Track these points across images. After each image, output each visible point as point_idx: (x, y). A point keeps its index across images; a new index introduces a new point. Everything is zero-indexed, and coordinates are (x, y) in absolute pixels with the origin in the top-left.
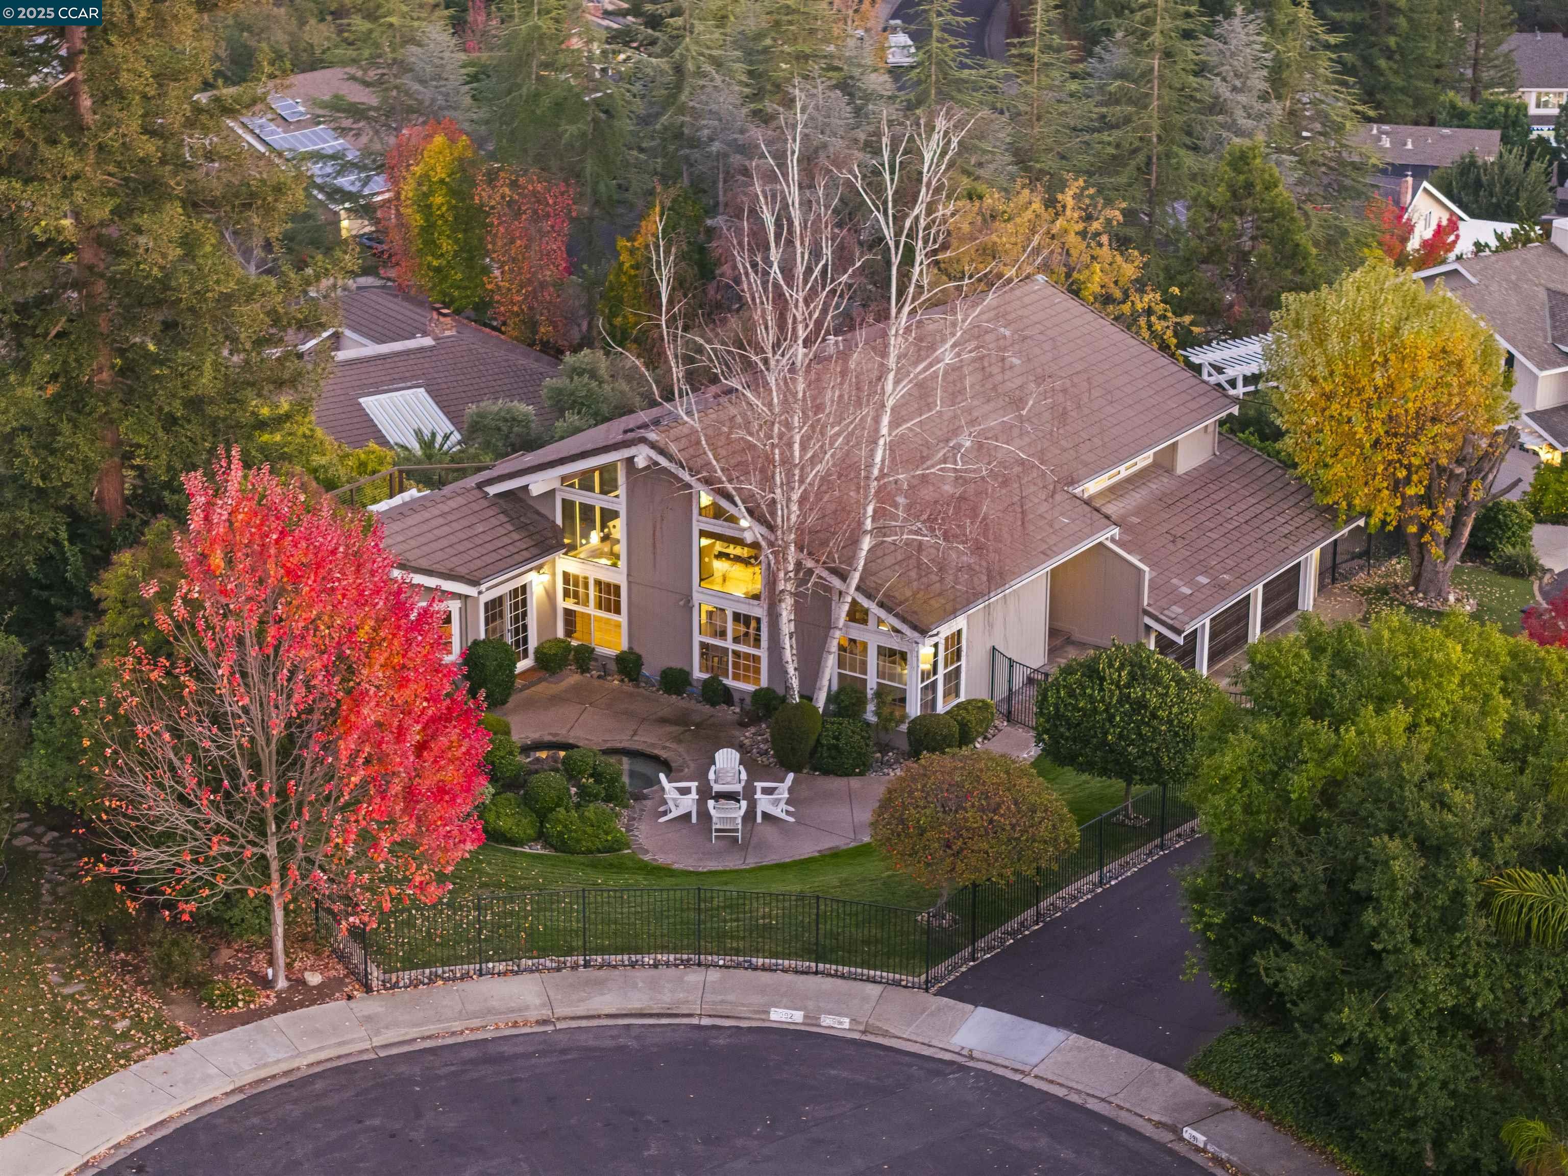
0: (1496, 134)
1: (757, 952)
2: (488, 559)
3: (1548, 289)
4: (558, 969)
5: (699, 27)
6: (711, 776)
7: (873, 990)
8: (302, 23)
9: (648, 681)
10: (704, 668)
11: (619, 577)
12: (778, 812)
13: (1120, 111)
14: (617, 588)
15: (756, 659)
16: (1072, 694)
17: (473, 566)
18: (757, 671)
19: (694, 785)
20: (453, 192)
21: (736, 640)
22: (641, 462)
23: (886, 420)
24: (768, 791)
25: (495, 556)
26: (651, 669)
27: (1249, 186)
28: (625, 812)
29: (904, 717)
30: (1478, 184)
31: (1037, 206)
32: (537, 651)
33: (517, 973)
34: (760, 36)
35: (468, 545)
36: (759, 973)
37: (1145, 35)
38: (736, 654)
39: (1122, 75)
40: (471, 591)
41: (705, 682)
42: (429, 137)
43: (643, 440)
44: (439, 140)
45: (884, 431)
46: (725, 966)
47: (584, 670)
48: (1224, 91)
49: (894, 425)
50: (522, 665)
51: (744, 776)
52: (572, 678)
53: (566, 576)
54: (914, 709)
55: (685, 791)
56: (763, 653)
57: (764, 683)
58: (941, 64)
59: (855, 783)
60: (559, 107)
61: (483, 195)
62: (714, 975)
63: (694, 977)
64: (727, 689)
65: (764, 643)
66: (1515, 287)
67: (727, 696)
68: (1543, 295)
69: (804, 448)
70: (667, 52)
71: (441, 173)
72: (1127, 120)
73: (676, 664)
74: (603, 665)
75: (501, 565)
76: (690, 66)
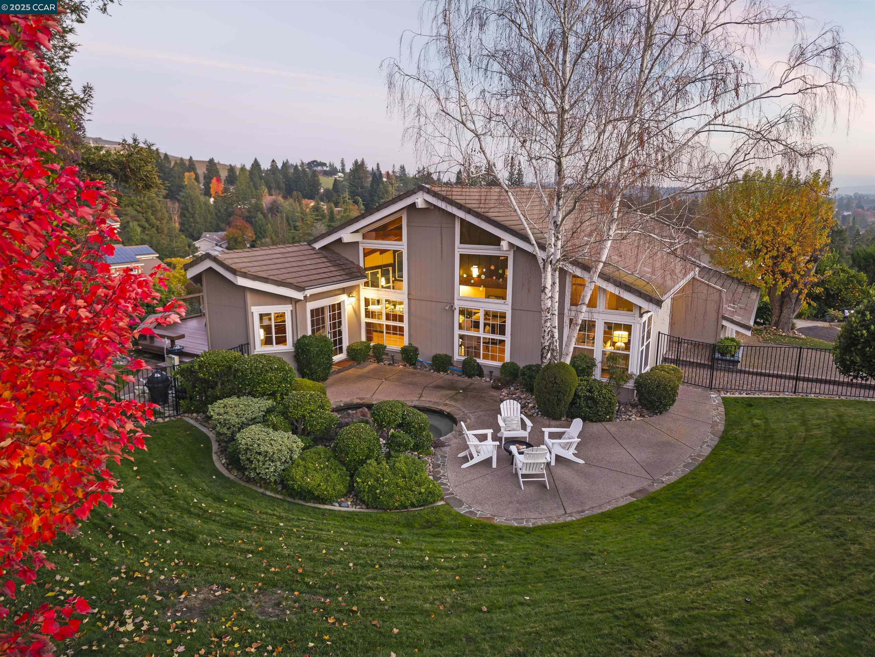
2: (312, 277)
6: (501, 423)
9: (423, 364)
10: (461, 353)
11: (402, 297)
12: (570, 455)
15: (502, 342)
17: (300, 280)
18: (503, 351)
21: (486, 330)
22: (420, 205)
24: (555, 436)
25: (317, 277)
26: (424, 356)
32: (349, 348)
35: (298, 269)
38: (486, 340)
40: (299, 295)
41: (464, 362)
43: (421, 188)
47: (379, 360)
50: (338, 358)
52: (371, 364)
53: (367, 300)
56: (507, 338)
64: (479, 366)
65: (508, 330)
67: (479, 371)
73: (442, 351)
74: (392, 356)
75: (322, 281)
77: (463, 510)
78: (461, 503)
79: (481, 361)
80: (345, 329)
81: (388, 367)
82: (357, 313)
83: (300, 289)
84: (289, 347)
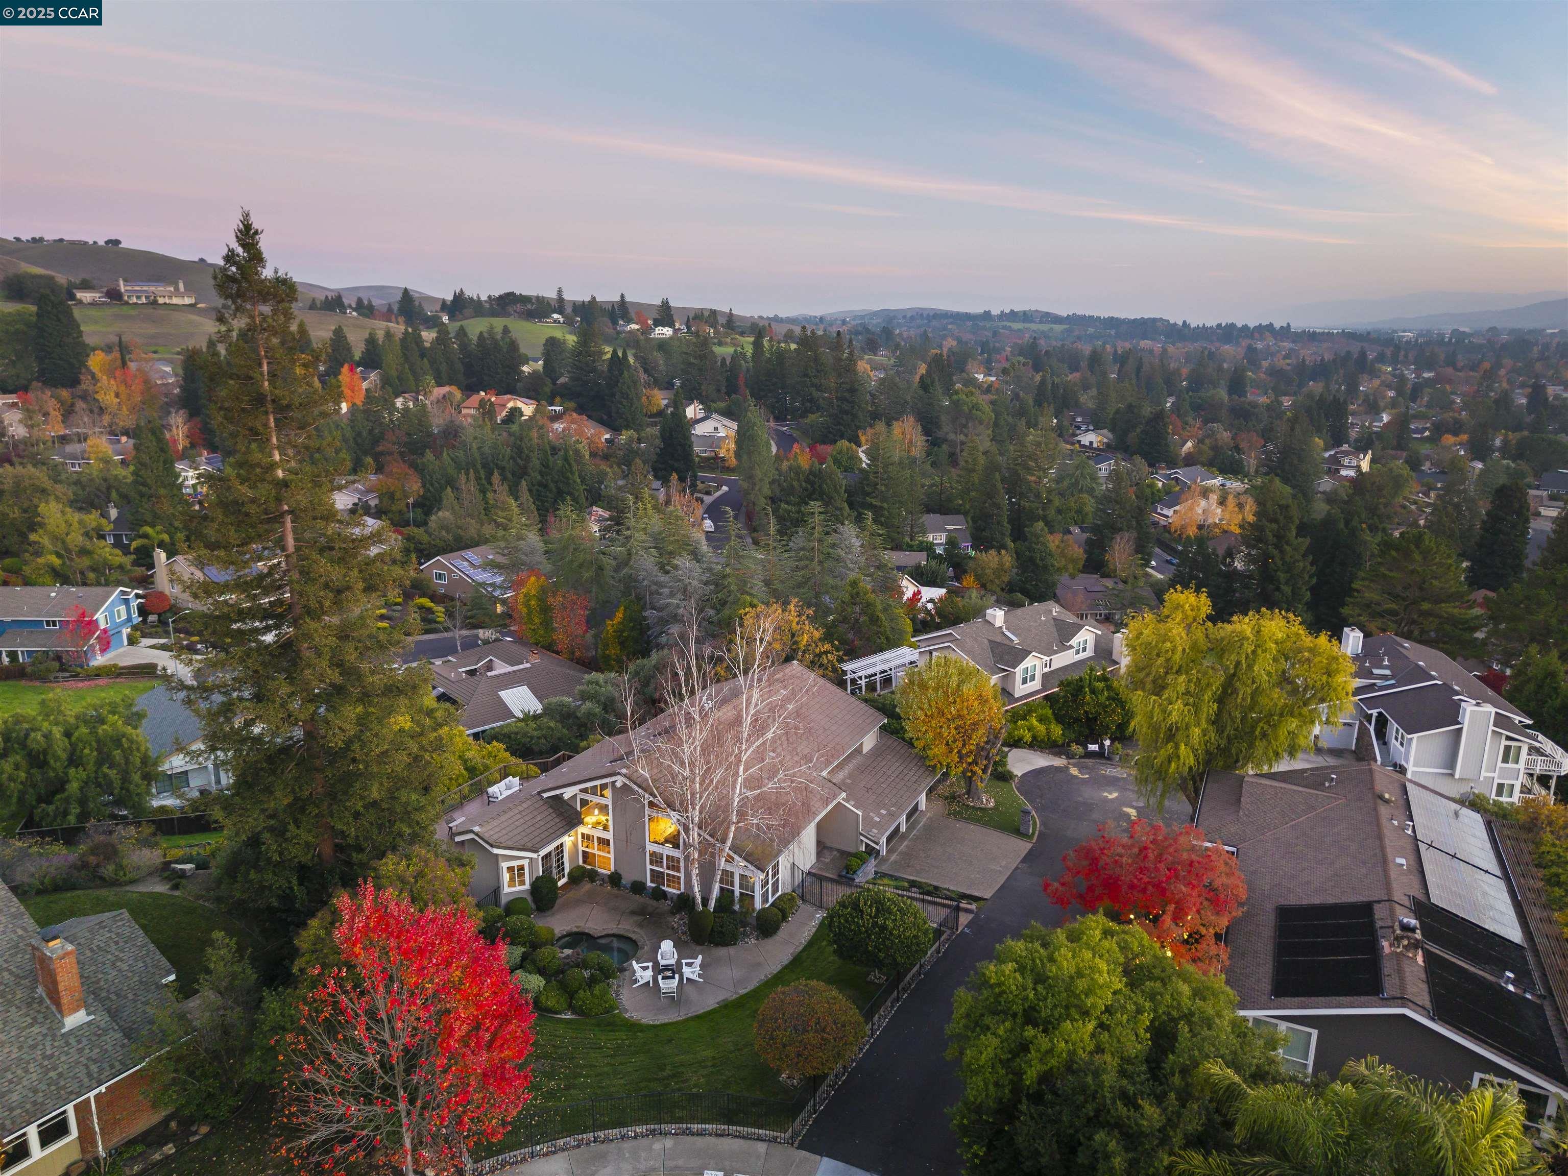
0: (925, 553)
1: (693, 1119)
2: (543, 836)
3: (990, 641)
4: (578, 1146)
5: (637, 535)
6: (659, 957)
7: (762, 1147)
8: (482, 525)
9: (625, 887)
10: (652, 881)
11: (609, 836)
12: (694, 977)
13: (802, 563)
14: (608, 841)
15: (679, 878)
16: (847, 921)
17: (535, 841)
18: (679, 883)
19: (650, 964)
20: (539, 599)
21: (668, 868)
22: (619, 784)
23: (741, 769)
24: (689, 965)
25: (547, 834)
26: (626, 880)
27: (858, 594)
28: (615, 981)
29: (754, 910)
30: (922, 574)
31: (780, 611)
32: (569, 874)
33: (554, 1153)
34: (660, 533)
35: (533, 829)
36: (695, 1138)
37: (812, 534)
38: (668, 875)
39: (803, 549)
40: (534, 856)
41: (654, 889)
42: (529, 577)
43: (619, 774)
44: (533, 579)
45: (741, 773)
46: (676, 1134)
47: (592, 880)
48: (842, 553)
49: (745, 770)
50: (560, 883)
51: (676, 956)
52: (587, 886)
53: (583, 835)
54: (758, 904)
55: (645, 968)
56: (682, 875)
57: (683, 890)
58: (735, 550)
59: (732, 950)
60: (581, 566)
61: (551, 600)
62: (669, 1142)
63: (658, 1145)
64: (664, 892)
65: (682, 870)
66: (976, 640)
67: (664, 895)
68: (986, 642)
69: (701, 784)
70: (623, 545)
71: (533, 592)
72: (807, 566)
73: (637, 878)
74: (603, 878)
75: (550, 838)
76: (634, 551)
77: (627, 1015)
78: (627, 1011)
79: (665, 888)
80: (566, 860)
81: (599, 888)
82: (575, 845)
83: (536, 851)
84: (527, 886)
